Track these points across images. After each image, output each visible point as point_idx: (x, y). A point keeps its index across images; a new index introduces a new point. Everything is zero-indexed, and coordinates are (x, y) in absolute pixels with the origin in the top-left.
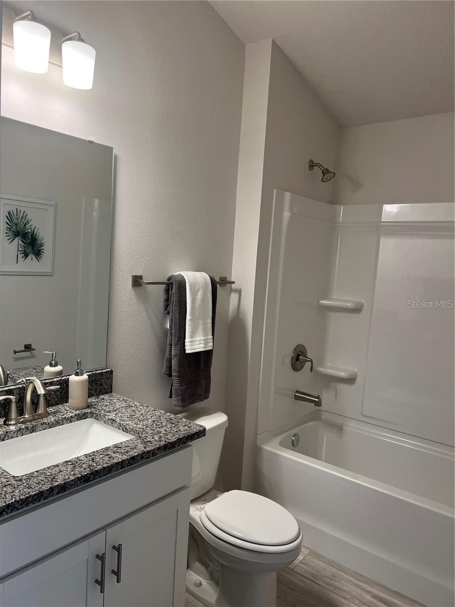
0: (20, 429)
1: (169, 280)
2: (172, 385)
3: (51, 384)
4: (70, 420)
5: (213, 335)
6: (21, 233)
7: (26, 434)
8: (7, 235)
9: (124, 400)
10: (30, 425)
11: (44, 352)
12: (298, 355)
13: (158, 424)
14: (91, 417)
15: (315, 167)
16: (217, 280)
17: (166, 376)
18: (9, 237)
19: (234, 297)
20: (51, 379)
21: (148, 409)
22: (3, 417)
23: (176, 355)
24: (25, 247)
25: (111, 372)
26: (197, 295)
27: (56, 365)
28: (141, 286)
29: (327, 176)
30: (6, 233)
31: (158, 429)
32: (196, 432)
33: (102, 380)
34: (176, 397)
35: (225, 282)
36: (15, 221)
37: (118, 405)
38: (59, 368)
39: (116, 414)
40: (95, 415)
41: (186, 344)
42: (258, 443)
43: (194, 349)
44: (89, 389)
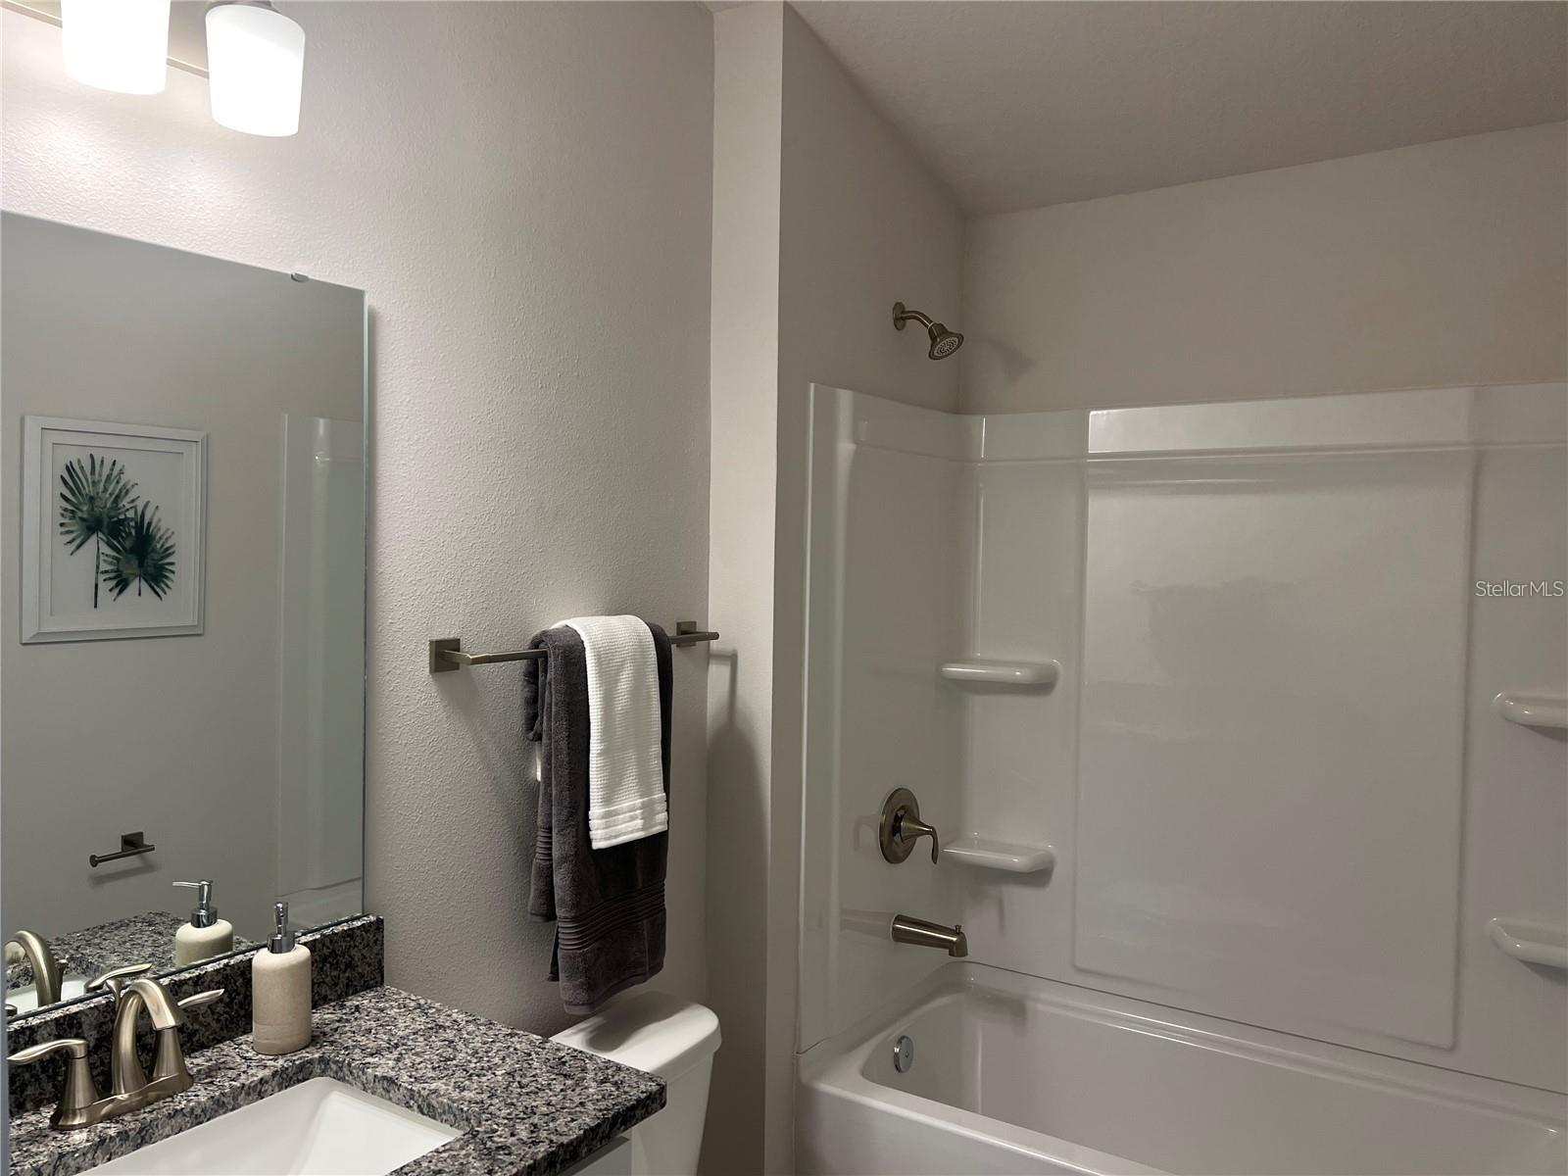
0: (102, 1141)
1: (537, 647)
2: (557, 938)
3: (199, 983)
4: (258, 1091)
5: (666, 789)
6: (105, 523)
7: (122, 1154)
8: (63, 529)
9: (419, 1006)
10: (132, 1126)
11: (175, 884)
12: (898, 819)
13: (524, 1081)
14: (323, 1073)
15: (909, 322)
16: (671, 632)
17: (538, 919)
18: (69, 537)
19: (718, 674)
20: (197, 967)
21: (491, 1033)
22: (50, 1101)
23: (564, 859)
24: (118, 560)
25: (379, 924)
26: (617, 681)
27: (212, 920)
28: (458, 668)
29: (944, 344)
30: (62, 525)
31: (529, 1102)
32: (639, 1101)
33: (353, 952)
34: (569, 978)
35: (691, 635)
36: (88, 490)
37: (403, 1026)
38: (222, 928)
39: (398, 1060)
40: (333, 1066)
41: (594, 823)
42: (805, 1076)
43: (616, 837)
44: (313, 984)
